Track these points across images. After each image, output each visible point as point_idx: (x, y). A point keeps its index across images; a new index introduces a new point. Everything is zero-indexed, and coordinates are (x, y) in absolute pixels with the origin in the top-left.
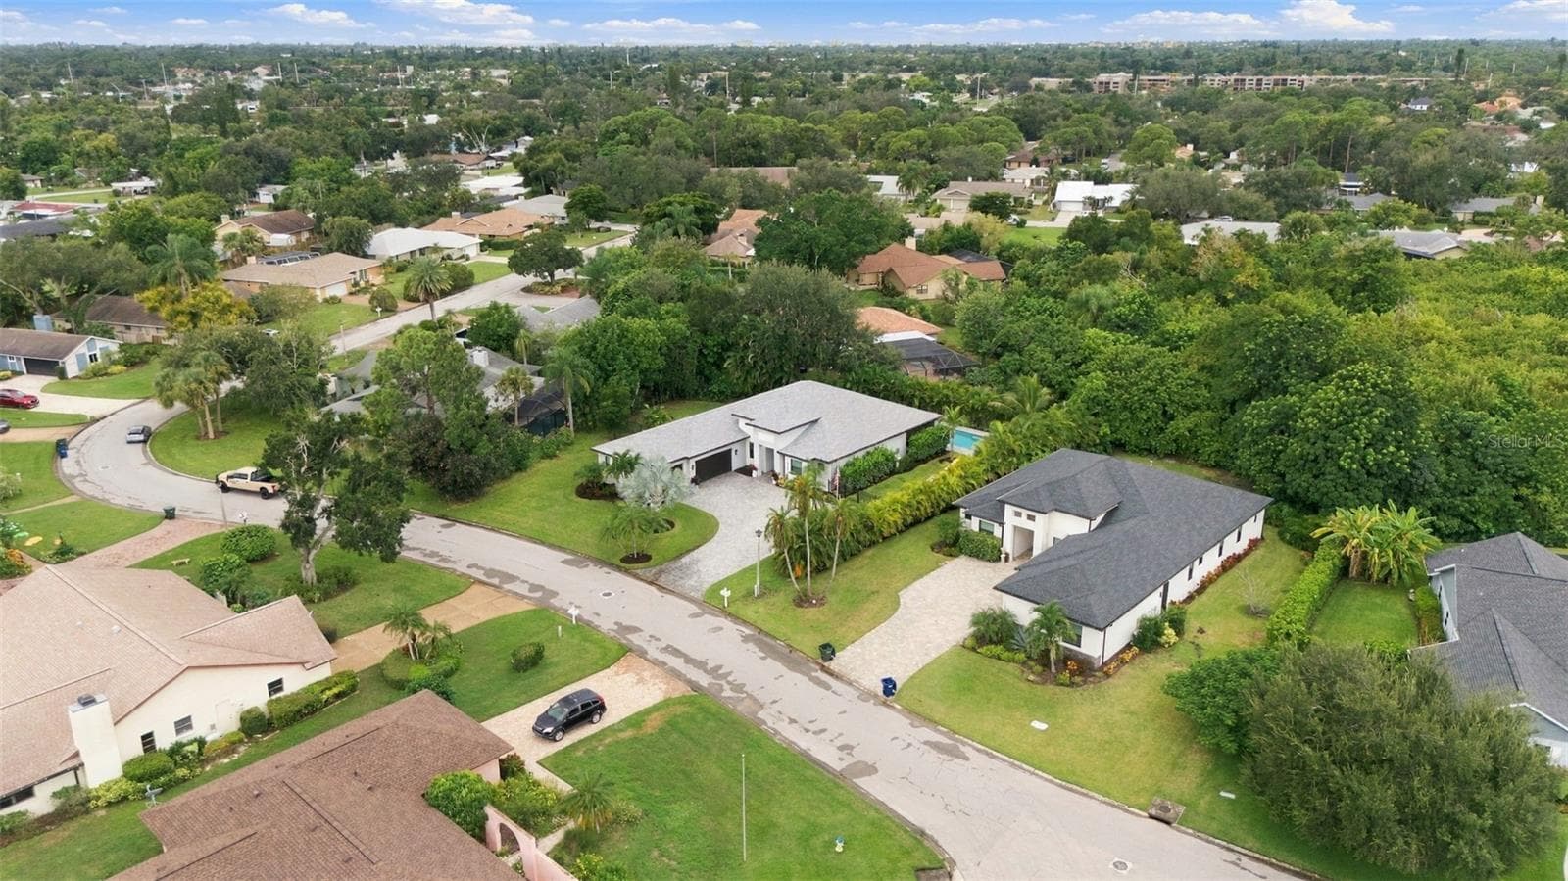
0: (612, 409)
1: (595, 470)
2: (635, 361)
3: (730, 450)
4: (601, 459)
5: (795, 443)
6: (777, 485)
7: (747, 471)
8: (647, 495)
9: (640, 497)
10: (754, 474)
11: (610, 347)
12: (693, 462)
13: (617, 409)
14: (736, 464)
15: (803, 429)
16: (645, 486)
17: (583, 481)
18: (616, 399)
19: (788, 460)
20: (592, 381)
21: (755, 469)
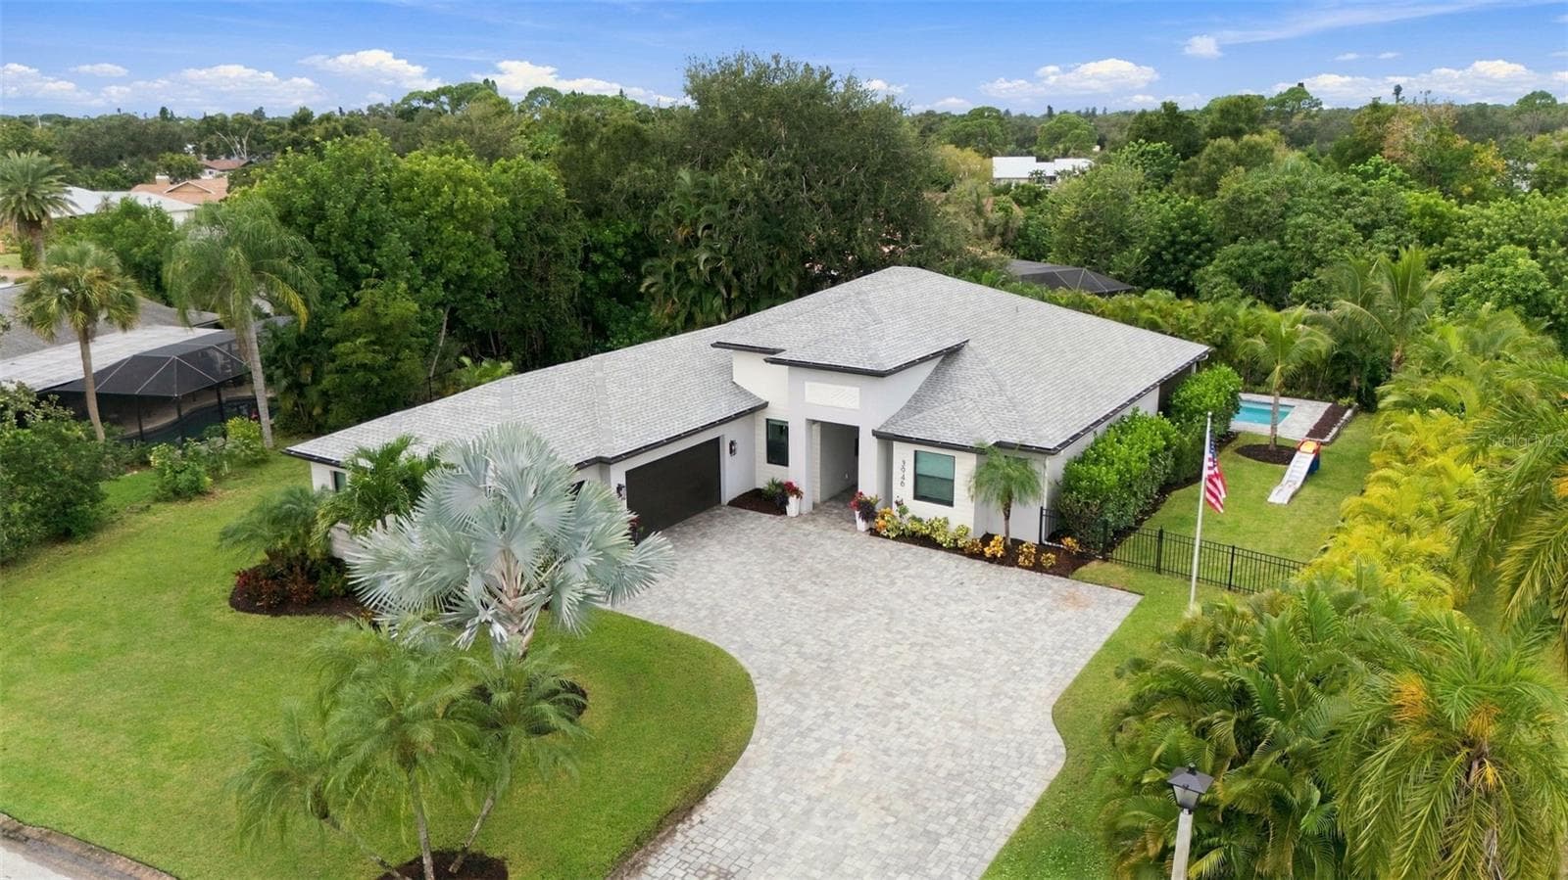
0: (366, 358)
1: (293, 517)
2: (430, 257)
3: (716, 442)
4: (320, 479)
5: (916, 403)
6: (874, 532)
7: (770, 501)
8: (474, 589)
9: (448, 600)
10: (793, 506)
11: (364, 213)
12: (618, 476)
13: (381, 359)
14: (734, 480)
15: (928, 369)
16: (461, 556)
17: (255, 557)
18: (383, 335)
19: (903, 454)
20: (315, 297)
21: (796, 492)
